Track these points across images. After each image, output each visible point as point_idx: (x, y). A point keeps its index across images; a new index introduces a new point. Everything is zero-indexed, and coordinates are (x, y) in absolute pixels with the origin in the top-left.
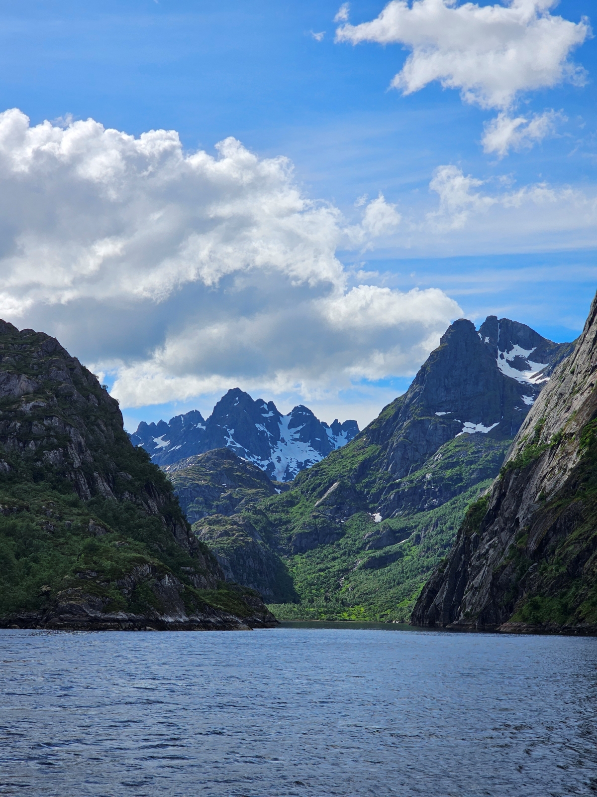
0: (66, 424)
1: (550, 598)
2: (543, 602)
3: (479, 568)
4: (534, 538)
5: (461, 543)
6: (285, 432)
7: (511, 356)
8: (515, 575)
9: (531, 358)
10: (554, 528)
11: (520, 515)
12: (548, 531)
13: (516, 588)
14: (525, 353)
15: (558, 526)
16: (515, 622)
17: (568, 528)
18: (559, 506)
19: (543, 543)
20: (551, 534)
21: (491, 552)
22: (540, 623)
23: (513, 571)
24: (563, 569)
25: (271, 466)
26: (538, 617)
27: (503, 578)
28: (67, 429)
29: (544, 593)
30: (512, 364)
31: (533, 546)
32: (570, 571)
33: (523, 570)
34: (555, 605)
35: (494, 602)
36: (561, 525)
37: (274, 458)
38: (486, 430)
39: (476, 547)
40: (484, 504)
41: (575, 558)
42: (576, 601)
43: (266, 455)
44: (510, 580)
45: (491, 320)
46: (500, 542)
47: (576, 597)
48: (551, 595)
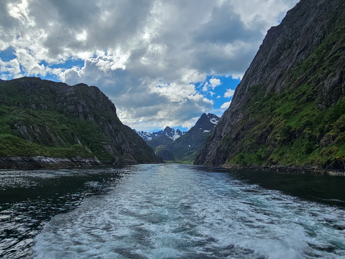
0: (79, 99)
1: (248, 153)
2: (245, 155)
3: (210, 150)
4: (234, 134)
5: (205, 146)
6: (175, 133)
7: (212, 120)
8: (226, 147)
9: (216, 120)
10: (243, 129)
11: (222, 134)
12: (240, 130)
13: (227, 152)
14: (215, 119)
15: (244, 128)
16: (233, 164)
17: (248, 128)
18: (242, 122)
19: (238, 135)
20: (241, 131)
21: (213, 146)
22: (246, 164)
23: (226, 146)
24: (254, 141)
25: (173, 139)
26: (245, 161)
27: (221, 149)
28: (80, 100)
29: (244, 152)
30: (212, 121)
31: (233, 136)
32: (258, 141)
33: (230, 145)
34: (253, 156)
35: (217, 157)
36: (246, 127)
37: (173, 137)
38: (208, 131)
39: (209, 146)
40: (210, 136)
41: (260, 136)
42: (266, 153)
43: (172, 137)
44: (224, 149)
45: (209, 114)
46: (216, 143)
47: (266, 152)
48: (249, 152)
